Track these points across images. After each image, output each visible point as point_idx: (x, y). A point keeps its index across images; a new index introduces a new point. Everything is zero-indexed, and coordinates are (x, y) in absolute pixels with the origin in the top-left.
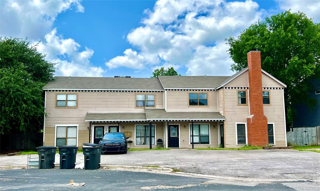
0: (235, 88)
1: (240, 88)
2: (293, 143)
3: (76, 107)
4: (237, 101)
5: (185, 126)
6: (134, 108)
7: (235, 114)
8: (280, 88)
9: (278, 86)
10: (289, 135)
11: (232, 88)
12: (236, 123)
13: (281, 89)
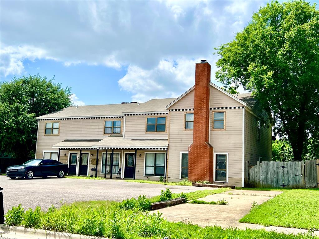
0: (183, 110)
1: (188, 110)
2: (261, 182)
3: (58, 135)
4: (183, 126)
5: (140, 155)
6: (102, 135)
7: (181, 141)
8: (239, 108)
9: (237, 106)
10: (254, 171)
11: (179, 110)
12: (181, 153)
13: (241, 108)
